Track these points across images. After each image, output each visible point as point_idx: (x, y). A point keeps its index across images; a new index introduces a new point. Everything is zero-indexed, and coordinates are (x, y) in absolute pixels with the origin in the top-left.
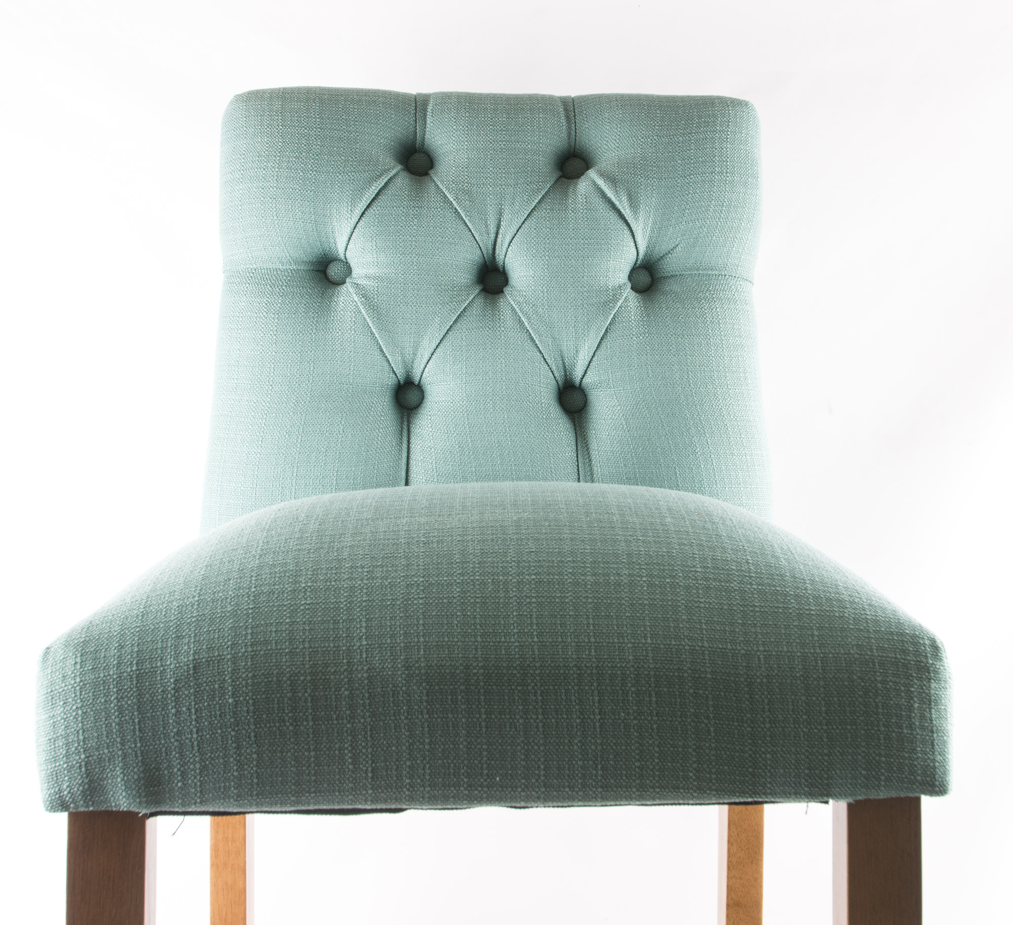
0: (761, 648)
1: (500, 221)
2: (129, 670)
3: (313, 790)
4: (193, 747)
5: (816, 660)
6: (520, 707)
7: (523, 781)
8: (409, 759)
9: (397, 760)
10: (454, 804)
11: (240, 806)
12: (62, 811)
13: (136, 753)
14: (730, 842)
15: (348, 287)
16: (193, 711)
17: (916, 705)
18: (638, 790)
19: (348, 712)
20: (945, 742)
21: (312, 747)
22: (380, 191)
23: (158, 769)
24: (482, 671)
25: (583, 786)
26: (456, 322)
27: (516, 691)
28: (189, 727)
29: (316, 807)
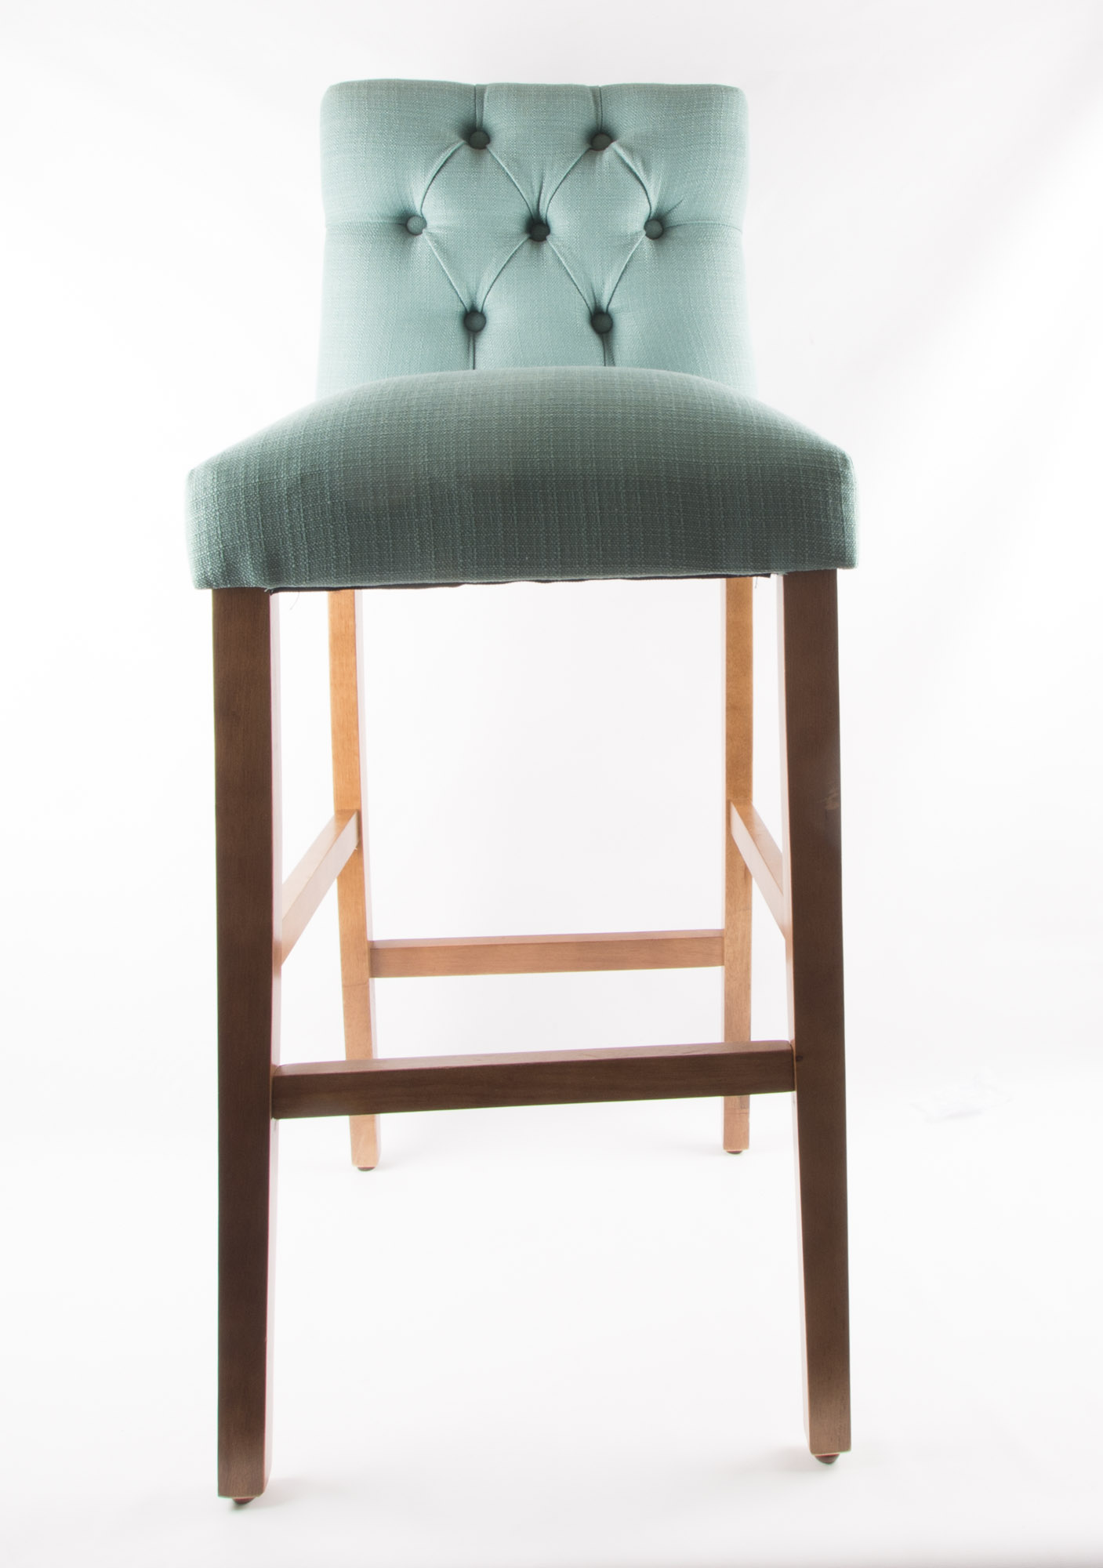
0: (717, 461)
1: (542, 183)
2: (253, 482)
3: (391, 569)
4: (302, 538)
5: (757, 469)
6: (542, 505)
7: (545, 560)
8: (461, 544)
9: (453, 545)
10: (496, 578)
11: (339, 582)
12: (207, 588)
13: (261, 544)
14: (728, 661)
15: (424, 236)
16: (302, 510)
17: (831, 501)
18: (629, 566)
19: (416, 510)
20: (852, 528)
21: (390, 537)
22: (447, 160)
23: (277, 555)
24: (512, 479)
25: (590, 564)
26: (508, 261)
27: (538, 494)
28: (299, 522)
29: (395, 583)
